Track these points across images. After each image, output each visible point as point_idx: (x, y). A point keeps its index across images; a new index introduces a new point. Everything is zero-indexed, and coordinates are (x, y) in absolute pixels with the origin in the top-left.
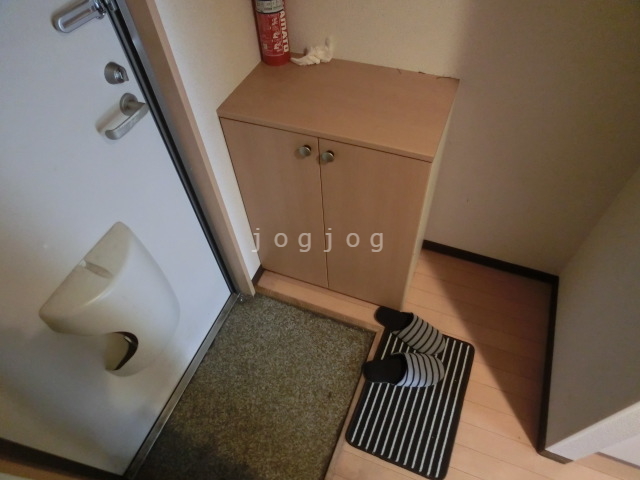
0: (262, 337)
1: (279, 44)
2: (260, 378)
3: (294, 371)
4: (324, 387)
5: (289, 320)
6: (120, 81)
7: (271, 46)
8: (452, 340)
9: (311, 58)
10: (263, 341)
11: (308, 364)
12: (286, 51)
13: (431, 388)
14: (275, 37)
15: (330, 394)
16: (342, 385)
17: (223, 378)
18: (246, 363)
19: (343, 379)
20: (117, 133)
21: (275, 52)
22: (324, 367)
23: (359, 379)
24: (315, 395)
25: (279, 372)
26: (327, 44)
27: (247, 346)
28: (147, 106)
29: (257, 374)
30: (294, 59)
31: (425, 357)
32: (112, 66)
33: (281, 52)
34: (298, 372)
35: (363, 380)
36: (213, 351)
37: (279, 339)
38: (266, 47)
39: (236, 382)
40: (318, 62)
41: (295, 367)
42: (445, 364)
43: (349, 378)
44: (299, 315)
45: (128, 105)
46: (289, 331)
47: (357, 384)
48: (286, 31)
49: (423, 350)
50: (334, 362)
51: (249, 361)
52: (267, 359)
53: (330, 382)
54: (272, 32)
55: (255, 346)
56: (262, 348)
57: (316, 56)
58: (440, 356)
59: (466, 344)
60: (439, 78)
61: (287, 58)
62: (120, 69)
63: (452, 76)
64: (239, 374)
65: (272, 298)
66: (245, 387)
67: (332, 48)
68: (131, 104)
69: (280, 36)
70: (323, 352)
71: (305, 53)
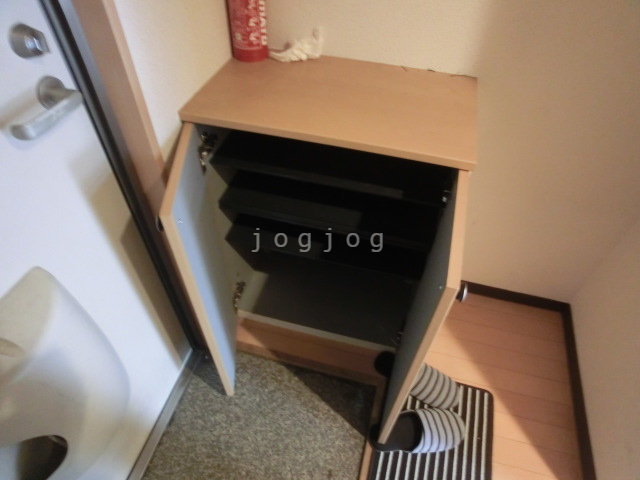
0: (236, 404)
1: (256, 34)
2: (237, 460)
3: (281, 446)
4: (322, 464)
5: (268, 378)
6: (37, 53)
7: (246, 35)
8: (466, 387)
9: (296, 52)
10: (237, 410)
11: (298, 434)
12: (264, 43)
13: (452, 452)
14: (252, 23)
15: (330, 471)
16: (344, 459)
17: (189, 465)
18: (218, 441)
19: (344, 452)
20: (31, 131)
21: (251, 44)
22: (319, 436)
23: (364, 448)
24: (312, 476)
25: (262, 449)
26: (314, 35)
27: (219, 417)
28: (78, 96)
29: (233, 455)
30: (273, 54)
31: (441, 412)
32: (21, 29)
33: (258, 45)
34: (286, 447)
35: (369, 449)
36: (173, 429)
37: (259, 405)
38: (239, 37)
39: (207, 468)
40: (304, 57)
41: (283, 440)
42: (464, 417)
43: (351, 449)
44: (280, 371)
45: (50, 93)
46: (270, 392)
47: (363, 455)
48: (265, 17)
49: (437, 404)
50: (330, 428)
51: (222, 439)
52: (244, 432)
53: (328, 457)
54: (248, 17)
55: (228, 416)
56: (238, 418)
57: (301, 51)
58: (456, 410)
59: (483, 392)
60: (452, 76)
61: (264, 53)
62: (34, 34)
63: (468, 74)
64: (209, 456)
65: (246, 353)
66: (219, 475)
67: (321, 40)
68: (55, 93)
69: (258, 24)
70: (316, 416)
71: (287, 46)
